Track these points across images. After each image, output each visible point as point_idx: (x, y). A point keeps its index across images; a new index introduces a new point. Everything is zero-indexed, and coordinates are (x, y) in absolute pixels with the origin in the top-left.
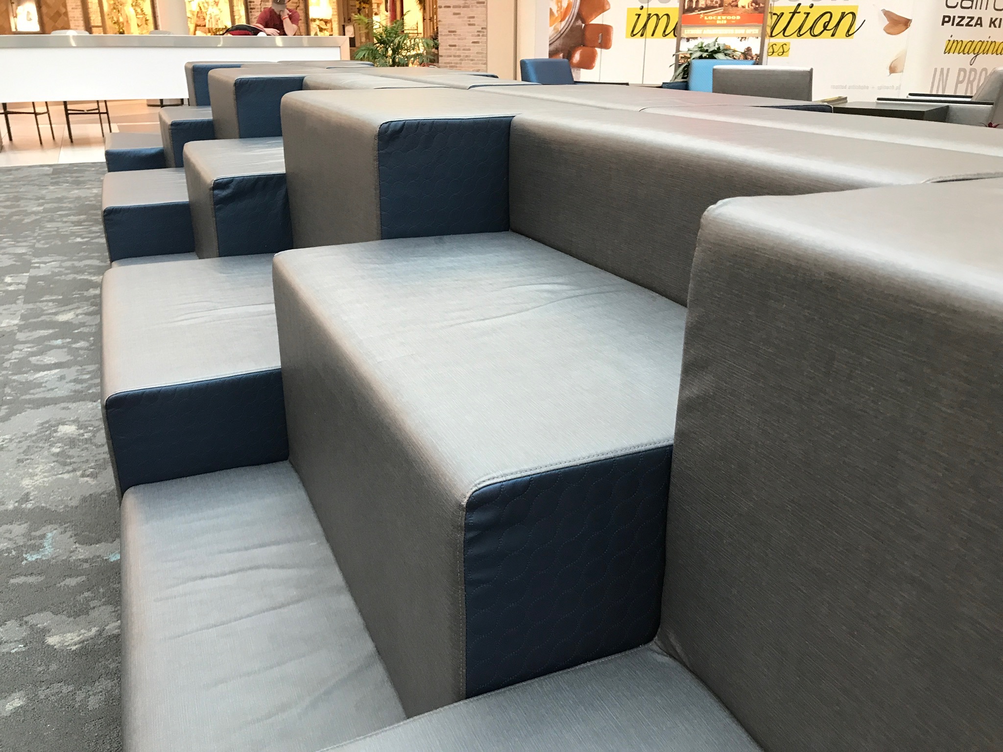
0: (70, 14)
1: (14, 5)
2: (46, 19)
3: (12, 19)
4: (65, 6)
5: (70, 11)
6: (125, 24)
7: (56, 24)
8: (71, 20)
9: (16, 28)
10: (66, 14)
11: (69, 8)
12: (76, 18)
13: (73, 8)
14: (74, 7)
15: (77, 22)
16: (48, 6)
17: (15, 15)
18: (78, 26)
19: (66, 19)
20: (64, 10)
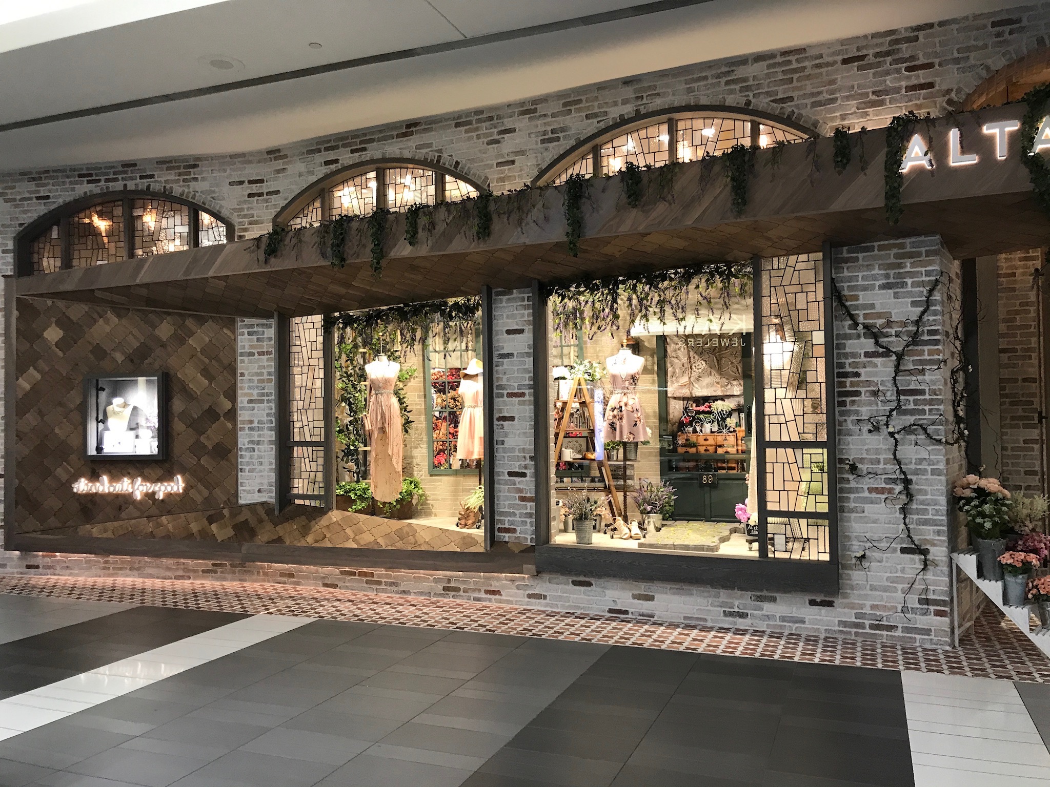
0: (243, 415)
1: (103, 395)
2: (178, 426)
3: (92, 427)
4: (232, 395)
5: (243, 408)
6: (376, 434)
7: (202, 439)
8: (242, 429)
9: (99, 449)
10: (232, 414)
11: (242, 400)
12: (255, 424)
13: (250, 401)
14: (255, 397)
15: (256, 433)
16: (189, 395)
17: (100, 417)
18: (258, 443)
19: (230, 426)
20: (228, 405)
